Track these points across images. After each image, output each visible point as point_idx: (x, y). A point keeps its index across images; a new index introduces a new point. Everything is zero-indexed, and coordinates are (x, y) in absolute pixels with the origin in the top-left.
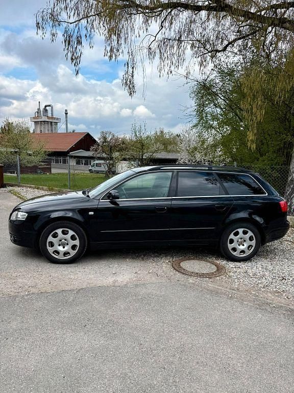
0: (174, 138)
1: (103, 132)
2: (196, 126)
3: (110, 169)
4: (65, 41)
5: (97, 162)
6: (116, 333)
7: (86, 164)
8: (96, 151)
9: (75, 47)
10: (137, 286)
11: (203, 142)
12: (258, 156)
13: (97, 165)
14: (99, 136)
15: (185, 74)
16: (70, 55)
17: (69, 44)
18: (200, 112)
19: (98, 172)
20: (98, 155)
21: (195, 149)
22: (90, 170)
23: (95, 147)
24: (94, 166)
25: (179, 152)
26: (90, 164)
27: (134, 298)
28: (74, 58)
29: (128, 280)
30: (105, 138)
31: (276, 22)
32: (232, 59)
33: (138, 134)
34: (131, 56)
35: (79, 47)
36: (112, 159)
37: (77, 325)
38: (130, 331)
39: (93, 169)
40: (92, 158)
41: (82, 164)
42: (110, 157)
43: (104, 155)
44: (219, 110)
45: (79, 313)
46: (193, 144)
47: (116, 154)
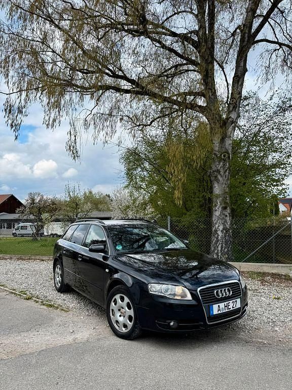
0: (104, 197)
1: (31, 193)
2: (127, 187)
3: (38, 230)
4: (6, 110)
5: (22, 224)
6: (92, 384)
7: (9, 227)
8: (23, 213)
9: (16, 115)
10: (98, 340)
11: (135, 200)
12: (184, 211)
13: (22, 228)
14: (27, 197)
15: (117, 142)
16: (10, 122)
17: (10, 113)
18: (130, 175)
19: (22, 236)
20: (25, 218)
21: (128, 207)
22: (13, 234)
23: (21, 209)
24: (18, 229)
25: (112, 211)
26: (14, 228)
27: (100, 350)
28: (14, 124)
29: (88, 336)
30: (33, 200)
31: (189, 106)
32: (156, 132)
33: (71, 194)
34: (73, 127)
35: (20, 116)
36: (41, 220)
37: (48, 384)
38: (105, 379)
39: (18, 232)
40: (18, 221)
41: (4, 228)
42: (39, 219)
43: (32, 217)
44: (145, 173)
45: (47, 373)
46: (125, 203)
47: (45, 216)
